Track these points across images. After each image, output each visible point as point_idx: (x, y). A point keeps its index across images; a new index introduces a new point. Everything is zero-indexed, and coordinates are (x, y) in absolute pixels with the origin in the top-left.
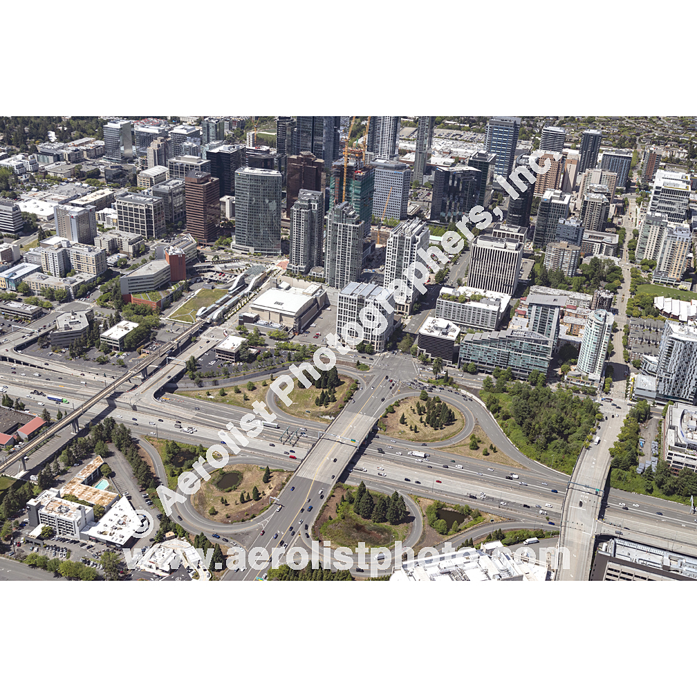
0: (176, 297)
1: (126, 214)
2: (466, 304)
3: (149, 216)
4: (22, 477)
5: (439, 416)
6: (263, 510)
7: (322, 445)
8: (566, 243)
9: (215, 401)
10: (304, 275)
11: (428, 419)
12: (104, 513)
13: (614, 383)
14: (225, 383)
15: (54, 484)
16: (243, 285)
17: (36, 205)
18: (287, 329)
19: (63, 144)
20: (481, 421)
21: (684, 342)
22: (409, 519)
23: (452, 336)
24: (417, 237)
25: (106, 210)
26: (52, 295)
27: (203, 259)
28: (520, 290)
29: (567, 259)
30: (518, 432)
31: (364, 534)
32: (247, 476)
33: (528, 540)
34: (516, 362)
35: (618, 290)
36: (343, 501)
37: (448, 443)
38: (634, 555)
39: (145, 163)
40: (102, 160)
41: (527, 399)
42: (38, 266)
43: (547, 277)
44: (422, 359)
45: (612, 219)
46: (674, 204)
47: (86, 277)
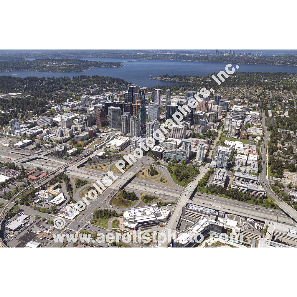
0: (90, 142)
1: (80, 120)
2: (167, 142)
3: (86, 121)
4: (38, 188)
5: (153, 172)
8: (200, 126)
9: (94, 169)
10: (125, 135)
11: (150, 174)
12: (56, 196)
13: (206, 164)
14: (97, 164)
15: (45, 189)
16: (109, 138)
17: (57, 119)
18: (118, 150)
19: (70, 103)
20: (165, 174)
21: (222, 151)
22: (137, 199)
23: (161, 151)
24: (154, 124)
25: (76, 120)
26: (57, 142)
27: (99, 131)
29: (200, 130)
30: (175, 177)
31: (123, 203)
33: (168, 205)
34: (178, 158)
35: (215, 139)
36: (120, 194)
37: (155, 180)
38: (194, 208)
39: (90, 107)
40: (80, 107)
41: (179, 168)
42: (55, 134)
43: (195, 135)
44: (153, 158)
45: (221, 119)
46: (239, 115)
47: (67, 137)
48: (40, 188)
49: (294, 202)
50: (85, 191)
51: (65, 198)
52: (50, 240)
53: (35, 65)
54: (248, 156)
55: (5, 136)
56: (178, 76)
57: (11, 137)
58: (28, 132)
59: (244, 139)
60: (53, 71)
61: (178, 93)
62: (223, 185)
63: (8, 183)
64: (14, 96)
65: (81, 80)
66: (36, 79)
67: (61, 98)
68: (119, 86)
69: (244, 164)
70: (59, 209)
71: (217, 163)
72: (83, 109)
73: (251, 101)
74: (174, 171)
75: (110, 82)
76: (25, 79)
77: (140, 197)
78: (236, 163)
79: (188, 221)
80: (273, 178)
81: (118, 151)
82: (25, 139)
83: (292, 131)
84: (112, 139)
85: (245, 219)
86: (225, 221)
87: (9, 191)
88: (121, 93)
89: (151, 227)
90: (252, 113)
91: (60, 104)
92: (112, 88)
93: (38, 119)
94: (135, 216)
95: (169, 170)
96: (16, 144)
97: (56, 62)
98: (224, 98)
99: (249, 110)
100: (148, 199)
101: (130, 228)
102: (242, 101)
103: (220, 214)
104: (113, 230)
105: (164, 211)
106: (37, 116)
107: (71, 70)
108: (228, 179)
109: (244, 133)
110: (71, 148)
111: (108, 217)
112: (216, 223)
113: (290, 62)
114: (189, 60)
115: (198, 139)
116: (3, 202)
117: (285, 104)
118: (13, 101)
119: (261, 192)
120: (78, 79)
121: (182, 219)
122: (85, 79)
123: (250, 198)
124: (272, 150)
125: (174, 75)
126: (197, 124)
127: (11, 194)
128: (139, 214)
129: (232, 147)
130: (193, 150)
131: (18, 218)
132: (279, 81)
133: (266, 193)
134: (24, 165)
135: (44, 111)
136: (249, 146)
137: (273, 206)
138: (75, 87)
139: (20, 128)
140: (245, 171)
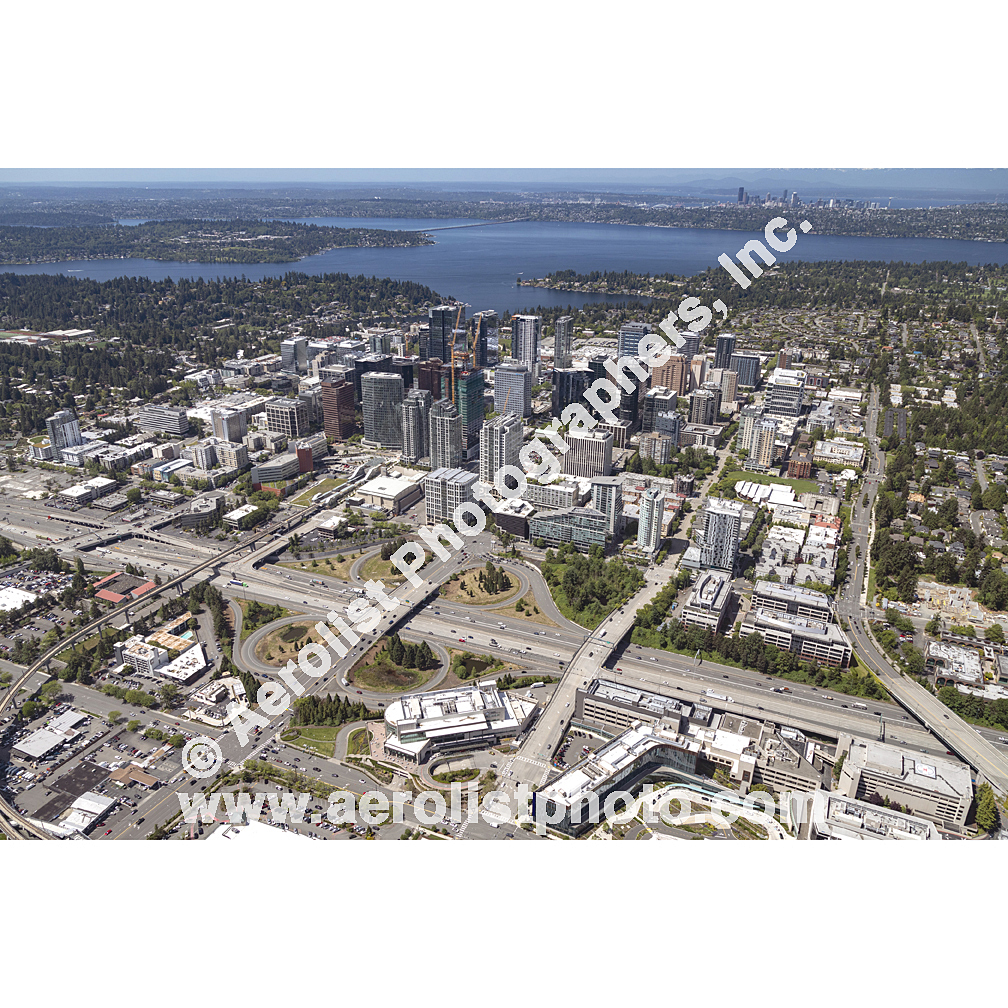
0: (302, 485)
1: (273, 416)
3: (292, 418)
4: (125, 628)
5: (496, 582)
8: (657, 433)
9: (307, 571)
10: (413, 465)
11: (485, 586)
12: (178, 655)
13: (668, 556)
14: (319, 556)
15: (147, 633)
16: (362, 474)
17: (201, 412)
18: (387, 511)
19: (246, 360)
20: (536, 587)
21: (719, 515)
22: (436, 665)
23: (524, 514)
24: (506, 428)
25: (262, 414)
26: (197, 485)
27: (332, 452)
29: (658, 448)
30: (564, 596)
31: (392, 677)
32: (310, 630)
33: (535, 684)
34: (578, 536)
35: (707, 476)
36: (384, 650)
37: (498, 605)
38: (612, 693)
39: (312, 374)
40: (280, 374)
41: (579, 569)
42: (191, 461)
43: (640, 465)
44: (499, 535)
45: (732, 415)
46: (792, 400)
47: (228, 470)
48: (132, 628)
49: (941, 680)
50: (274, 639)
51: (207, 661)
52: (150, 788)
53: (146, 239)
54: (807, 530)
55: (33, 465)
56: (606, 274)
57: (51, 469)
58: (107, 452)
59: (800, 477)
60: (202, 261)
61: (599, 329)
62: (716, 623)
63: (32, 612)
64: (69, 338)
65: (288, 288)
66: (142, 285)
67: (220, 344)
68: (412, 307)
69: (791, 557)
70: (184, 693)
71: (703, 554)
72: (284, 381)
73: (837, 354)
74: (561, 580)
75: (382, 296)
76: (108, 284)
77: (446, 660)
78: (767, 552)
79: (594, 735)
80: (881, 603)
81: (388, 515)
82: (97, 476)
83: (964, 453)
84: (372, 477)
85: (775, 732)
86: (708, 734)
87: (33, 638)
88: (415, 330)
89: (472, 753)
90: (838, 394)
91: (215, 365)
92: (388, 313)
93: (140, 414)
94: (423, 717)
95: (548, 575)
96: (65, 492)
97: (214, 231)
98: (749, 345)
99: (827, 385)
100: (471, 667)
101: (405, 755)
102: (806, 356)
103: (697, 713)
104: (350, 760)
105: (516, 704)
107: (261, 257)
108: (733, 604)
109: (800, 458)
110: (239, 506)
111: (337, 722)
112: (677, 740)
113: (984, 229)
114: (647, 221)
115: (648, 477)
116: (11, 672)
117: (950, 366)
118: (63, 354)
119: (835, 647)
120: (278, 284)
121: (573, 729)
122: (301, 284)
123: (800, 665)
124: (887, 514)
125: (592, 273)
126: (649, 429)
127: (38, 647)
128: (437, 711)
129: (760, 503)
130: (629, 510)
131: (54, 722)
132: (941, 292)
133: (850, 648)
134: (83, 556)
135: (162, 387)
136: (814, 500)
137: (873, 691)
139: (81, 441)
140: (792, 581)
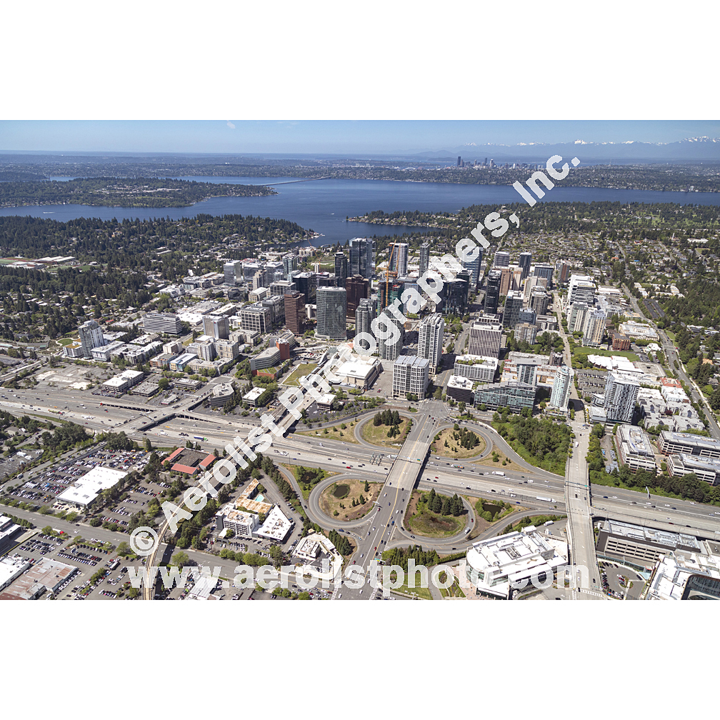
0: (285, 370)
2: (474, 366)
3: (261, 320)
6: (368, 511)
7: (398, 463)
8: (528, 324)
9: (322, 437)
11: (462, 443)
12: (265, 518)
13: (576, 413)
14: (326, 425)
16: (326, 360)
17: (189, 316)
18: (360, 388)
19: (198, 277)
20: (496, 442)
22: (465, 511)
23: (469, 387)
24: (438, 325)
25: (233, 317)
26: (206, 373)
27: (298, 345)
28: (502, 355)
29: (529, 334)
30: (522, 448)
31: (438, 524)
32: (352, 487)
33: (547, 523)
34: (512, 402)
36: (421, 501)
37: (478, 458)
38: (626, 531)
39: (251, 286)
42: (196, 354)
47: (227, 360)
50: (329, 497)
51: (290, 521)
54: (660, 389)
55: (69, 362)
56: (404, 213)
57: (84, 364)
58: (128, 350)
59: (622, 349)
60: (124, 206)
64: (58, 263)
65: (201, 225)
66: (97, 224)
69: (662, 410)
74: (514, 435)
75: (267, 229)
76: (70, 223)
77: (469, 506)
78: (647, 408)
79: (618, 564)
81: (362, 390)
82: (124, 370)
87: (138, 509)
90: (603, 290)
91: (177, 281)
92: (273, 241)
93: (142, 320)
95: (503, 433)
96: (108, 383)
106: (133, 311)
109: (622, 337)
110: (249, 388)
114: (406, 178)
115: (529, 354)
117: (661, 269)
118: (60, 275)
120: (193, 223)
121: (599, 560)
122: (209, 222)
126: (508, 320)
129: (612, 370)
135: (146, 299)
138: (190, 240)
139: (103, 343)
